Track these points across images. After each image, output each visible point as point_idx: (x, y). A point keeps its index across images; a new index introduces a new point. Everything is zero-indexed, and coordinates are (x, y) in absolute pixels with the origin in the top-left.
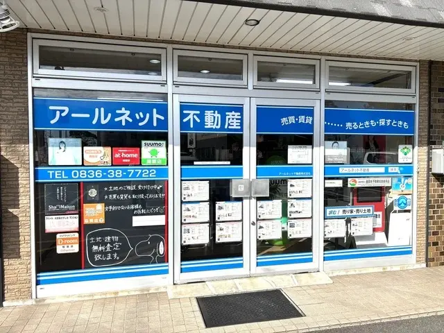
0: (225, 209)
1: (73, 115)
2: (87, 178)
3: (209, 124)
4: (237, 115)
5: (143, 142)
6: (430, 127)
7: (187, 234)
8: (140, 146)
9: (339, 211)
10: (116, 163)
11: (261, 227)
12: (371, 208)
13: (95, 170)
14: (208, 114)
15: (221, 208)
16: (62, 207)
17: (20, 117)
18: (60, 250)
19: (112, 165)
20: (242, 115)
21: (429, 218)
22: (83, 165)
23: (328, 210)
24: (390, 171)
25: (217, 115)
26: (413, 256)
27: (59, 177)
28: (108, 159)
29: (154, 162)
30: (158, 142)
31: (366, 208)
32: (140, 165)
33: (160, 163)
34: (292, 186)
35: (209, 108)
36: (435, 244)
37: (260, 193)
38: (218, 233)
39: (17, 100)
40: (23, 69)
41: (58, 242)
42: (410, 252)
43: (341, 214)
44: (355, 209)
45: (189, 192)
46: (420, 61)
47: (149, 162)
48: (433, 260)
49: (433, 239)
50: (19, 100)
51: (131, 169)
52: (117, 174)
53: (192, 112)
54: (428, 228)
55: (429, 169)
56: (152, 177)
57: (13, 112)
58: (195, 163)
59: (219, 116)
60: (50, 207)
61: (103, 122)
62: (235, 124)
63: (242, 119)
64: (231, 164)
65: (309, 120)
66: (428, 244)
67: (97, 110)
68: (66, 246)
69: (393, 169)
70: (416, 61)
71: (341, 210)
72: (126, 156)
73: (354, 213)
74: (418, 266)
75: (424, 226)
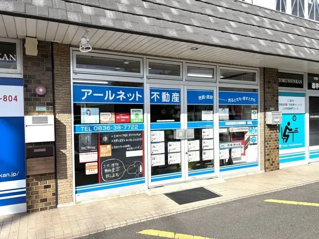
0: (172, 146)
1: (95, 95)
2: (102, 130)
3: (164, 99)
4: (177, 94)
5: (131, 110)
6: (265, 101)
7: (154, 160)
8: (129, 112)
10: (117, 121)
11: (190, 155)
12: (240, 143)
13: (106, 126)
14: (164, 94)
15: (170, 145)
16: (88, 147)
17: (67, 96)
18: (88, 172)
19: (116, 123)
20: (180, 95)
21: (265, 147)
22: (100, 123)
23: (221, 145)
24: (248, 123)
25: (168, 95)
26: (258, 168)
27: (87, 130)
28: (113, 119)
29: (137, 121)
30: (139, 110)
31: (238, 143)
32: (130, 122)
33: (140, 121)
34: (204, 132)
35: (164, 91)
36: (268, 160)
37: (190, 137)
38: (169, 159)
39: (64, 86)
40: (68, 68)
41: (87, 168)
42: (257, 165)
43: (227, 146)
44: (233, 144)
45: (155, 137)
46: (259, 68)
47: (134, 121)
48: (268, 168)
49: (267, 157)
50: (66, 86)
51: (126, 125)
52: (118, 128)
53: (156, 93)
54: (265, 152)
55: (265, 122)
56: (137, 129)
57: (62, 93)
58: (157, 121)
59: (169, 95)
60: (83, 148)
61: (111, 98)
62: (176, 99)
63: (180, 97)
64: (175, 121)
65: (211, 97)
66: (265, 161)
67: (107, 92)
68: (91, 170)
69: (250, 123)
70: (258, 68)
71: (227, 144)
72: (122, 117)
73: (233, 146)
74: (261, 172)
75: (263, 151)
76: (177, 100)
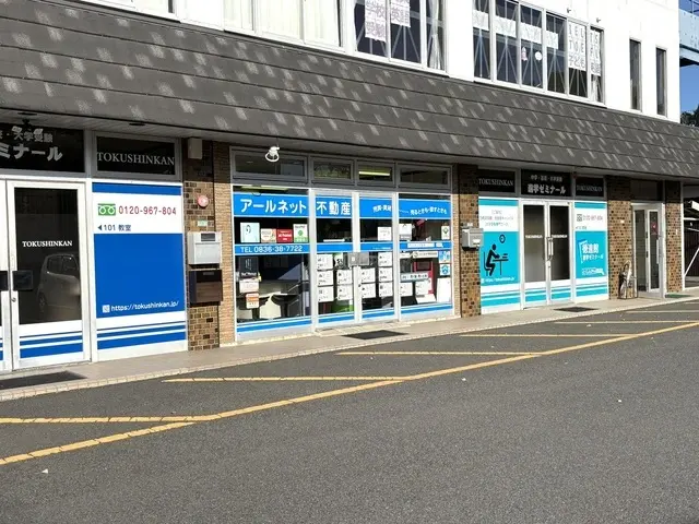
0: (344, 275)
1: (255, 206)
2: (263, 252)
3: (332, 211)
4: (348, 204)
5: (294, 225)
6: (460, 212)
7: (321, 294)
8: (292, 228)
9: (408, 276)
10: (280, 241)
11: (364, 289)
12: (427, 274)
13: (268, 246)
14: (331, 203)
15: (340, 275)
16: (249, 273)
17: (227, 207)
18: (249, 305)
19: (277, 243)
20: (351, 205)
21: (461, 280)
22: (260, 243)
23: (402, 276)
24: (437, 246)
25: (336, 205)
26: (453, 310)
27: (247, 252)
28: (275, 238)
29: (301, 240)
30: (303, 225)
31: (424, 274)
32: (293, 242)
33: (304, 240)
34: (380, 257)
35: (332, 200)
36: (466, 300)
37: (364, 263)
38: (339, 293)
41: (247, 300)
42: (451, 307)
43: (409, 279)
44: (418, 275)
45: (321, 263)
47: (298, 240)
48: (465, 312)
49: (464, 296)
51: (288, 246)
52: (280, 250)
53: (322, 203)
54: (461, 288)
55: (460, 244)
56: (300, 252)
57: (222, 203)
58: (325, 241)
59: (338, 205)
60: (243, 274)
61: (272, 211)
62: (347, 211)
63: (351, 208)
64: (346, 241)
65: (389, 209)
66: (461, 301)
67: (267, 202)
68: (251, 303)
69: (439, 244)
70: (450, 164)
71: (410, 275)
72: (285, 235)
73: (417, 278)
74: (456, 317)
75: (459, 287)
76: (347, 213)
